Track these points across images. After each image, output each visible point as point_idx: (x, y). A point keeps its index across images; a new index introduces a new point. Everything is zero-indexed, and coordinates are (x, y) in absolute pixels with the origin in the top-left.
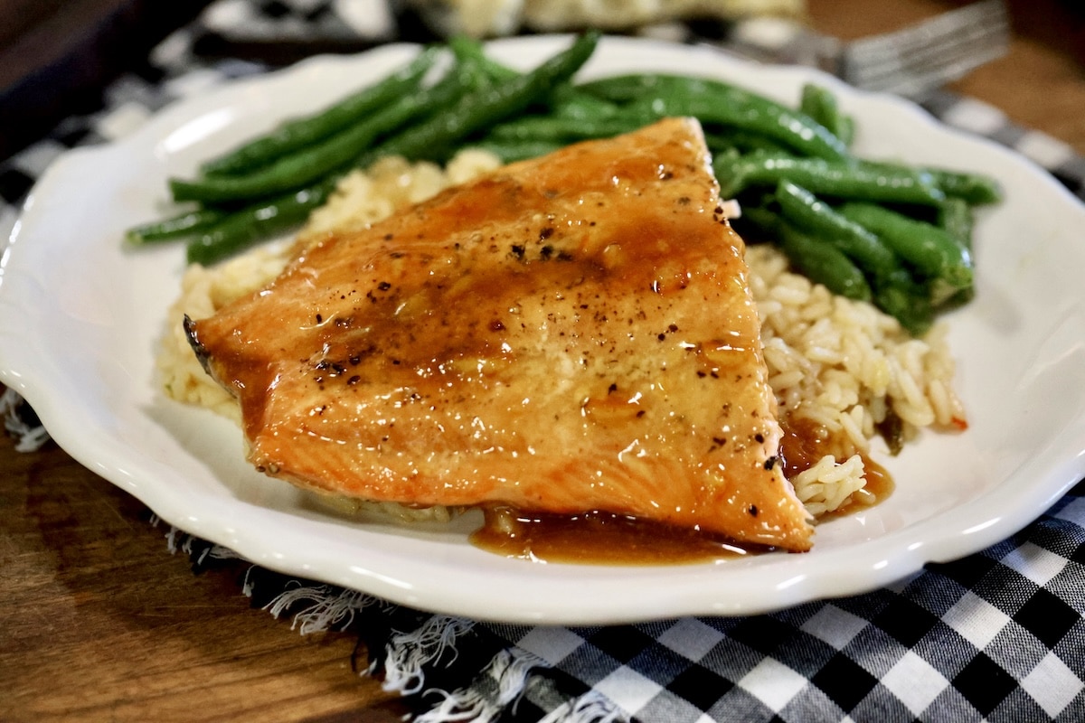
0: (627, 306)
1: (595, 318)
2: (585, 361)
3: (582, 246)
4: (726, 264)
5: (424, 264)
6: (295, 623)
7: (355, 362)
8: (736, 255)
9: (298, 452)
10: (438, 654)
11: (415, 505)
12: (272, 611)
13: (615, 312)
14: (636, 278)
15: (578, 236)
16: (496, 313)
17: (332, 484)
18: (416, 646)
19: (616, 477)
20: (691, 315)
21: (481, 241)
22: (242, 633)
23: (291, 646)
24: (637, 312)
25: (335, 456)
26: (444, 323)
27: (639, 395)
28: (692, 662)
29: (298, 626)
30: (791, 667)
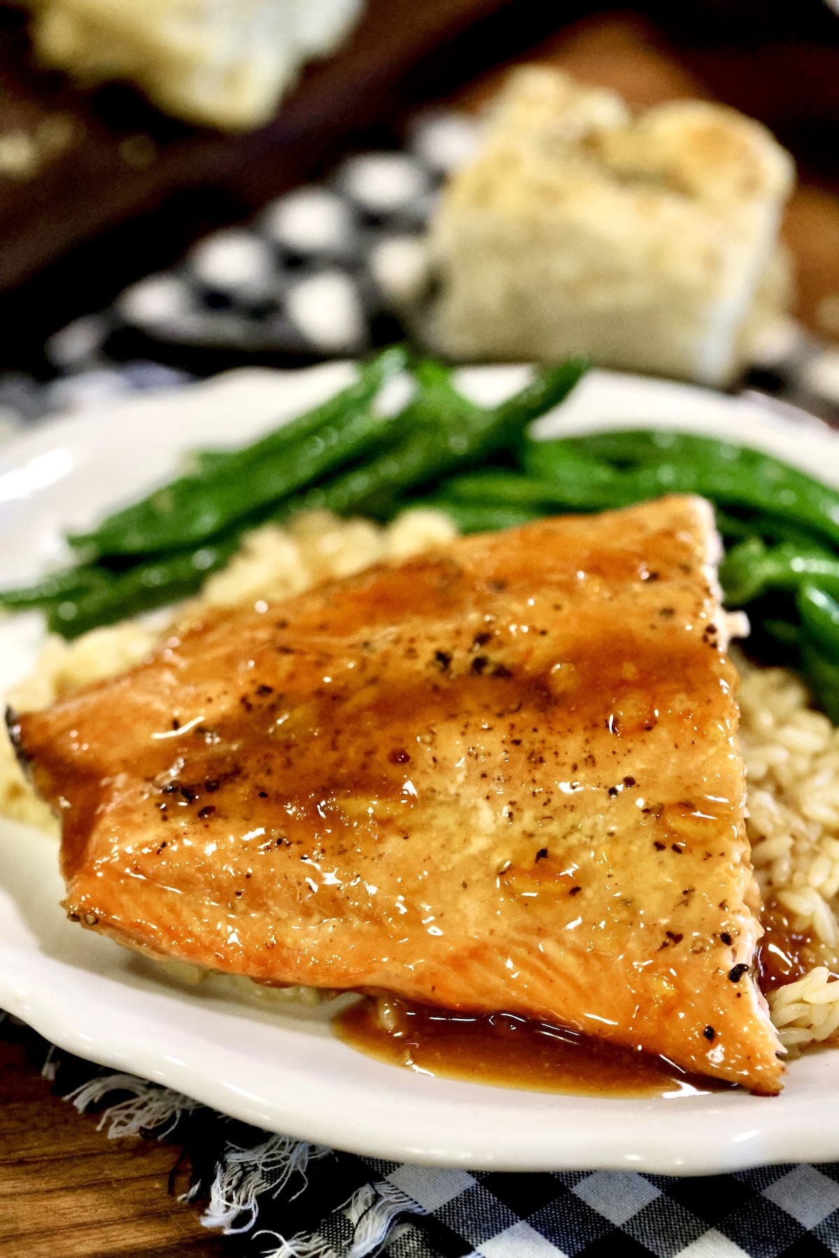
0: (573, 746)
1: (529, 758)
2: (510, 814)
3: (524, 663)
4: (709, 702)
5: (319, 665)
6: (103, 1121)
7: (211, 787)
8: (725, 691)
9: (125, 899)
10: (283, 1180)
11: (269, 982)
12: (75, 1103)
13: (556, 753)
14: (588, 710)
15: (522, 647)
16: (401, 741)
17: (164, 945)
18: (255, 1168)
19: (536, 971)
20: (654, 767)
21: (397, 641)
22: (34, 1127)
23: (95, 1152)
24: (585, 755)
25: (172, 909)
26: (334, 746)
27: (576, 866)
28: (613, 1225)
29: (107, 1126)
30: (742, 1247)
